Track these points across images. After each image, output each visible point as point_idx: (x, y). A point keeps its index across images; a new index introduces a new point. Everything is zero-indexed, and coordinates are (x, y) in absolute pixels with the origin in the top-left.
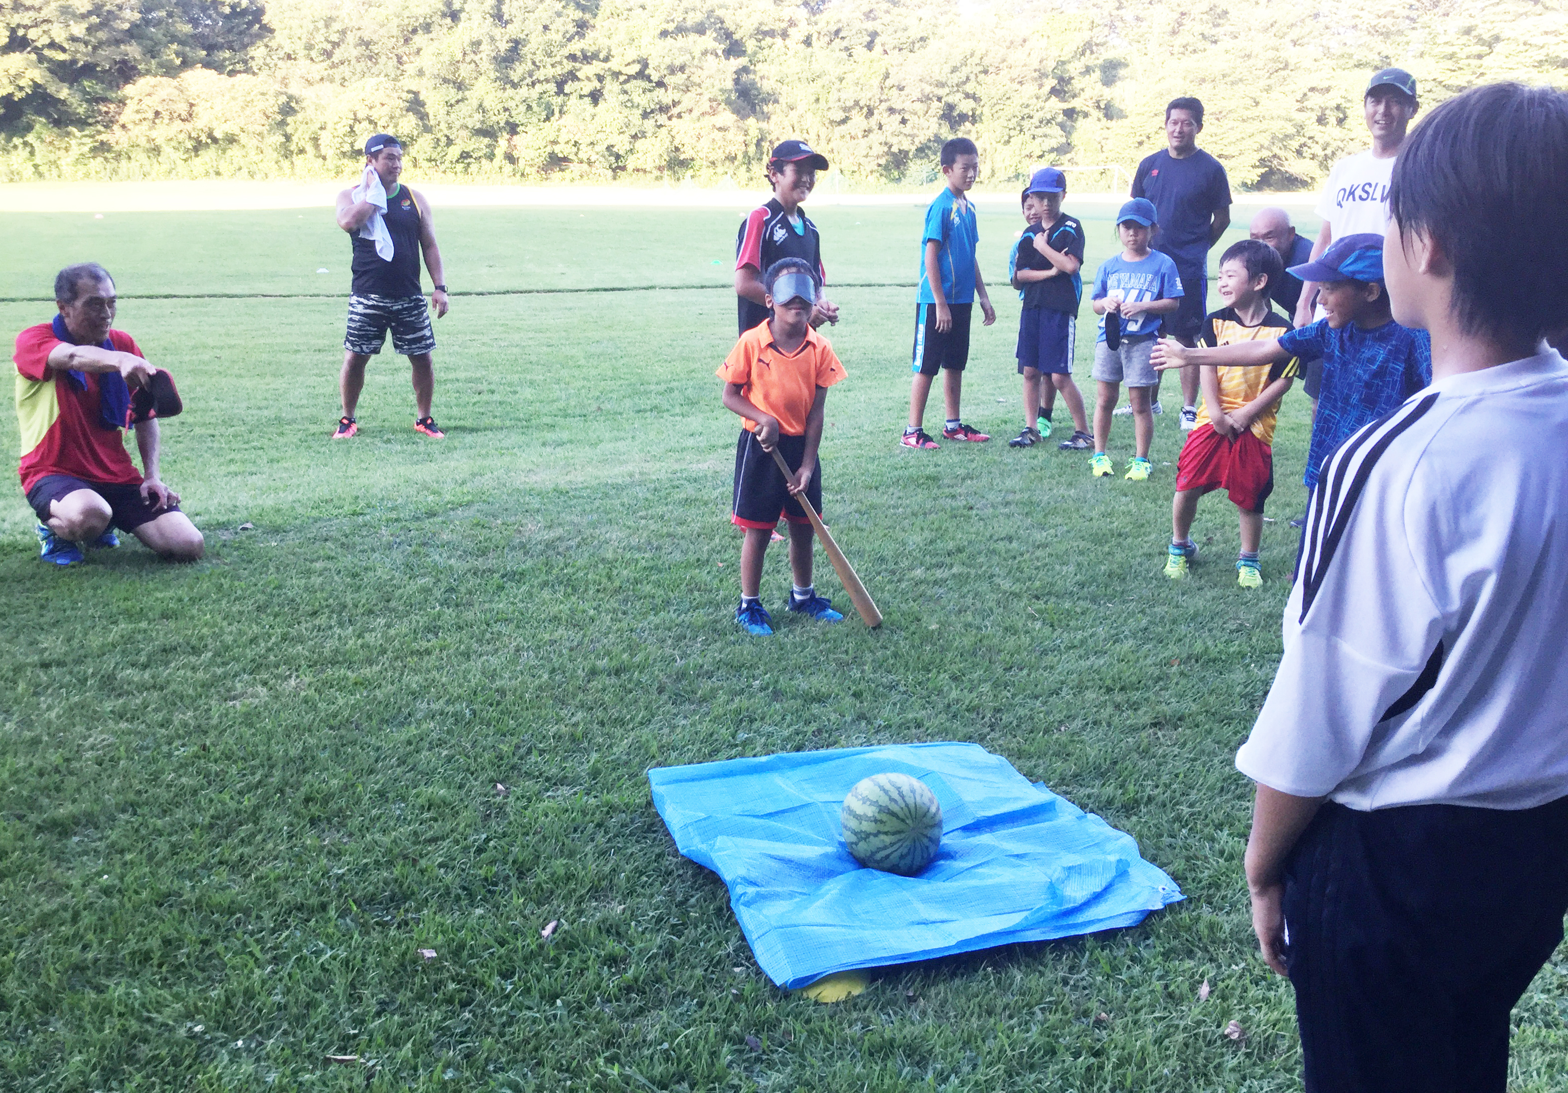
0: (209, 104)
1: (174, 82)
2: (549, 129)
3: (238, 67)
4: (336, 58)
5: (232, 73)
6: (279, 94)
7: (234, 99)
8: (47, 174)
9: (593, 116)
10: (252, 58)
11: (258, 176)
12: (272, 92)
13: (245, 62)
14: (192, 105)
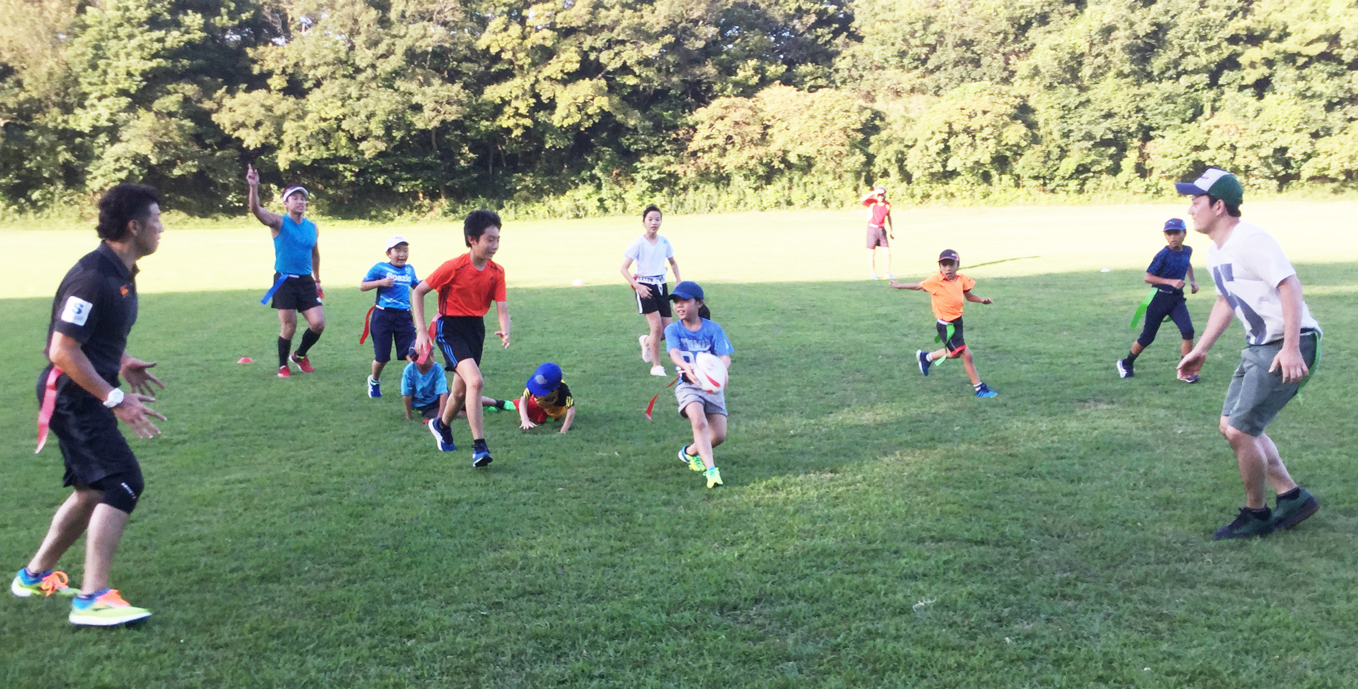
0: (785, 125)
1: (750, 102)
2: (1195, 133)
3: (820, 82)
4: (930, 65)
5: (813, 89)
6: (862, 109)
7: (812, 117)
8: (611, 209)
9: (1259, 111)
10: (837, 71)
11: (833, 205)
12: (855, 108)
13: (828, 77)
14: (767, 127)
